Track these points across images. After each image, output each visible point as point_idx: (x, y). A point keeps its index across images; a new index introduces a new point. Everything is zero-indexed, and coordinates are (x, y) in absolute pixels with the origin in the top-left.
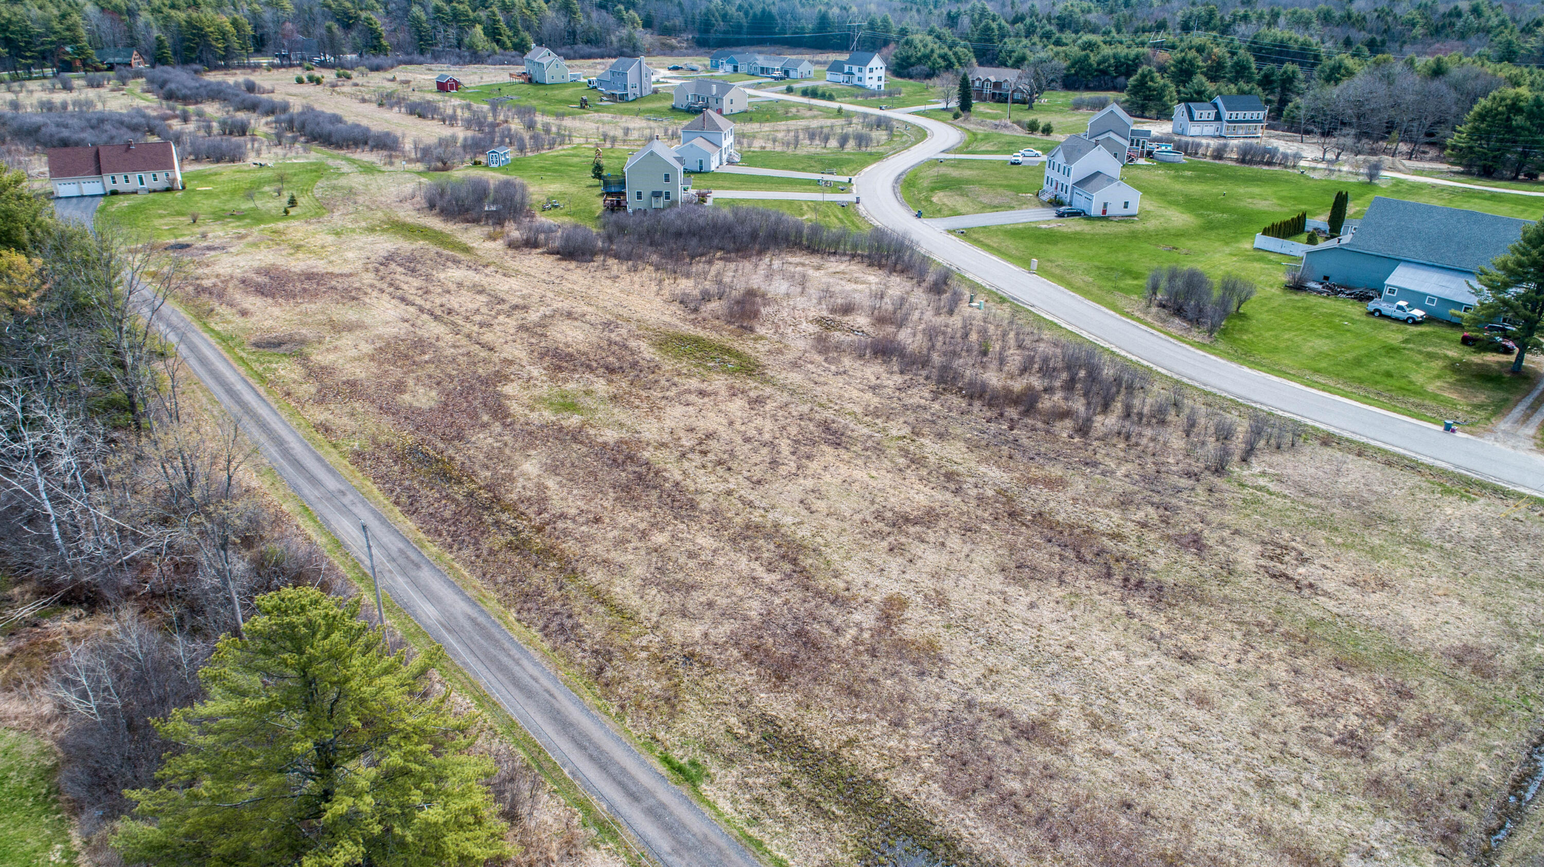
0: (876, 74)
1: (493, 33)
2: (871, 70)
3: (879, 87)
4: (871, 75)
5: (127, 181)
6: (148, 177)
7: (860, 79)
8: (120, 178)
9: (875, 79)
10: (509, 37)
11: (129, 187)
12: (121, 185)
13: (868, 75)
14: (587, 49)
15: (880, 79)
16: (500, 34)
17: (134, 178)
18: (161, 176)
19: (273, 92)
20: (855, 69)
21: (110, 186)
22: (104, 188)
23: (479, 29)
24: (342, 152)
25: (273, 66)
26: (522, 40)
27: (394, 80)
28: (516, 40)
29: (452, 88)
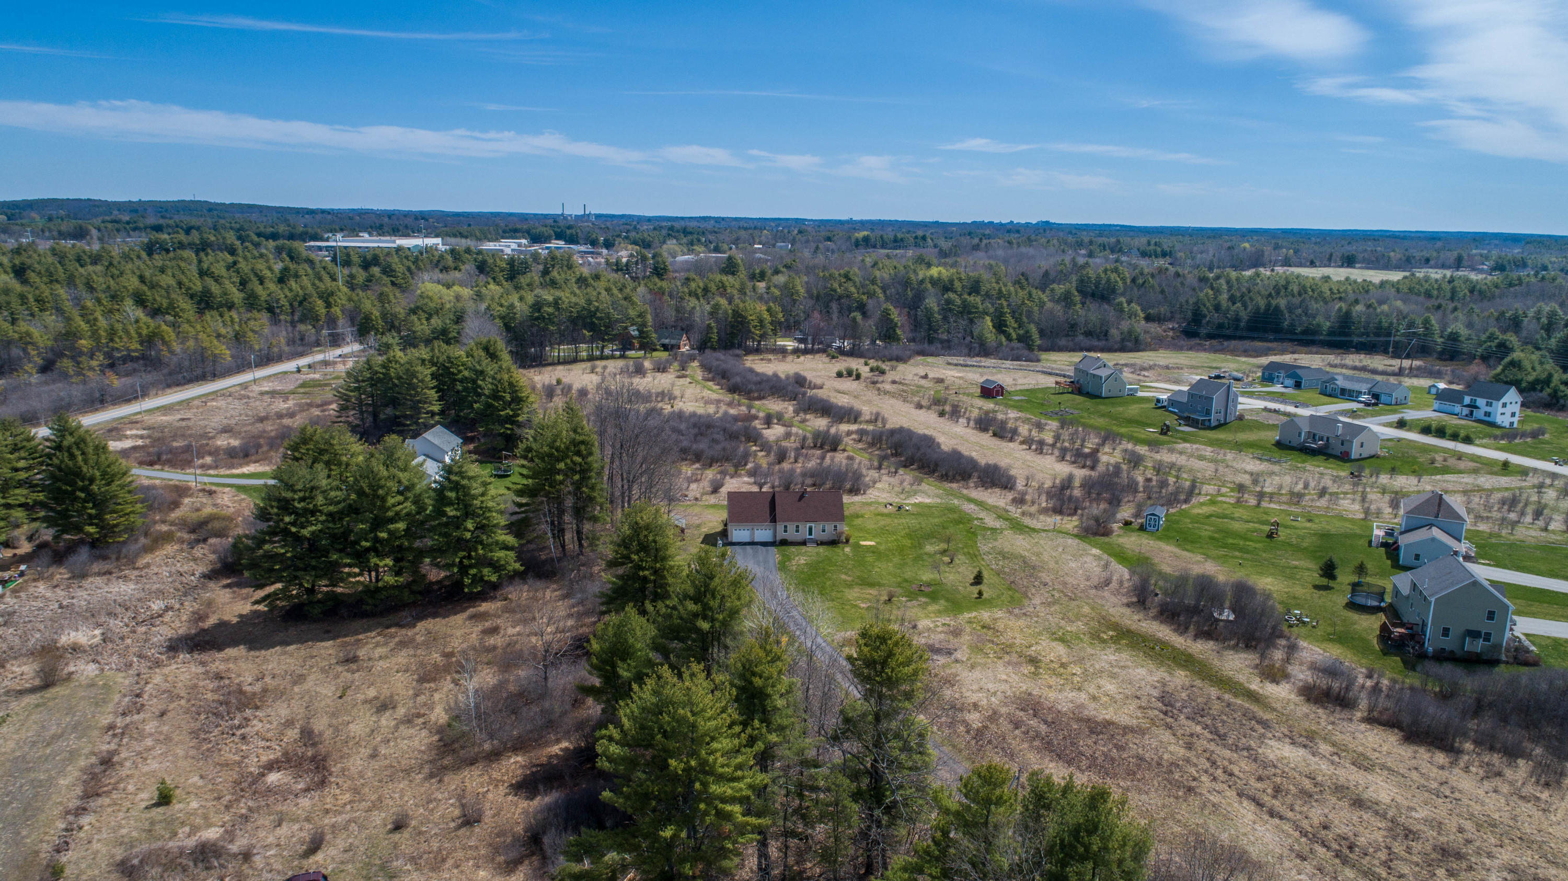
0: (1509, 409)
1: (1000, 326)
2: (1504, 405)
3: (1512, 424)
4: (1503, 410)
5: (797, 531)
6: (817, 528)
7: (1488, 414)
8: (791, 527)
9: (1508, 414)
10: (1014, 329)
11: (798, 537)
12: (791, 535)
13: (1501, 410)
14: (1086, 342)
15: (1513, 415)
16: (1006, 326)
17: (804, 528)
18: (829, 527)
19: (821, 388)
20: (1481, 402)
21: (781, 535)
22: (775, 536)
23: (988, 321)
24: (954, 485)
25: (796, 352)
26: (1027, 332)
27: (925, 377)
28: (1021, 332)
29: (998, 394)
